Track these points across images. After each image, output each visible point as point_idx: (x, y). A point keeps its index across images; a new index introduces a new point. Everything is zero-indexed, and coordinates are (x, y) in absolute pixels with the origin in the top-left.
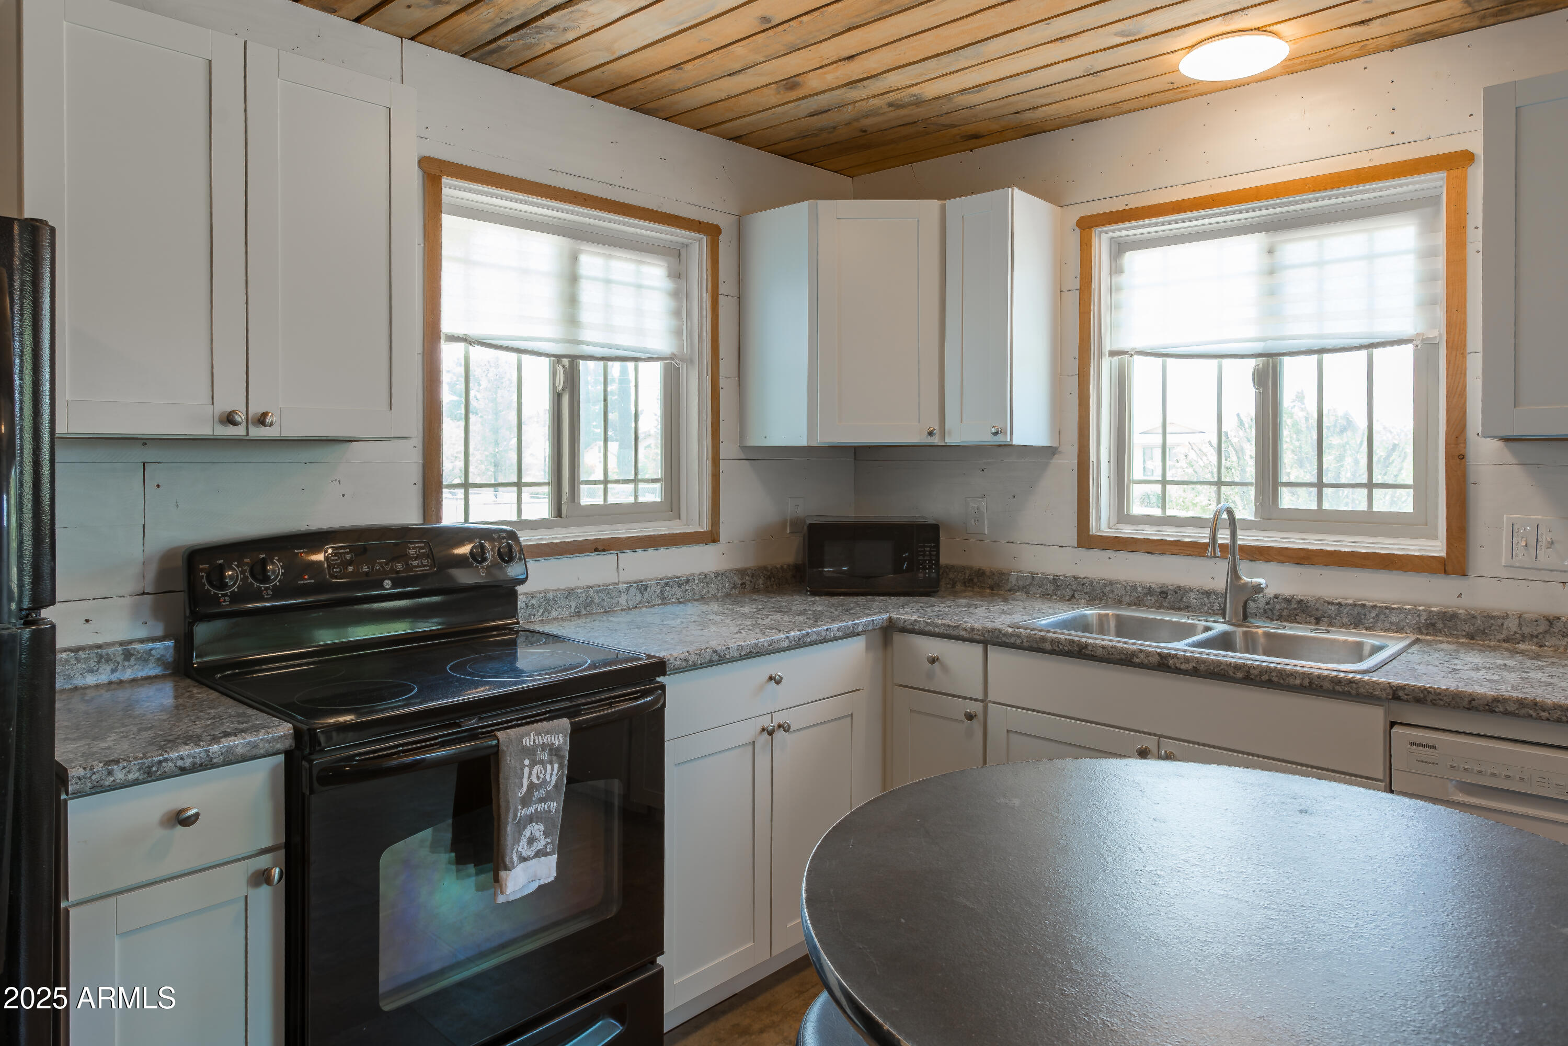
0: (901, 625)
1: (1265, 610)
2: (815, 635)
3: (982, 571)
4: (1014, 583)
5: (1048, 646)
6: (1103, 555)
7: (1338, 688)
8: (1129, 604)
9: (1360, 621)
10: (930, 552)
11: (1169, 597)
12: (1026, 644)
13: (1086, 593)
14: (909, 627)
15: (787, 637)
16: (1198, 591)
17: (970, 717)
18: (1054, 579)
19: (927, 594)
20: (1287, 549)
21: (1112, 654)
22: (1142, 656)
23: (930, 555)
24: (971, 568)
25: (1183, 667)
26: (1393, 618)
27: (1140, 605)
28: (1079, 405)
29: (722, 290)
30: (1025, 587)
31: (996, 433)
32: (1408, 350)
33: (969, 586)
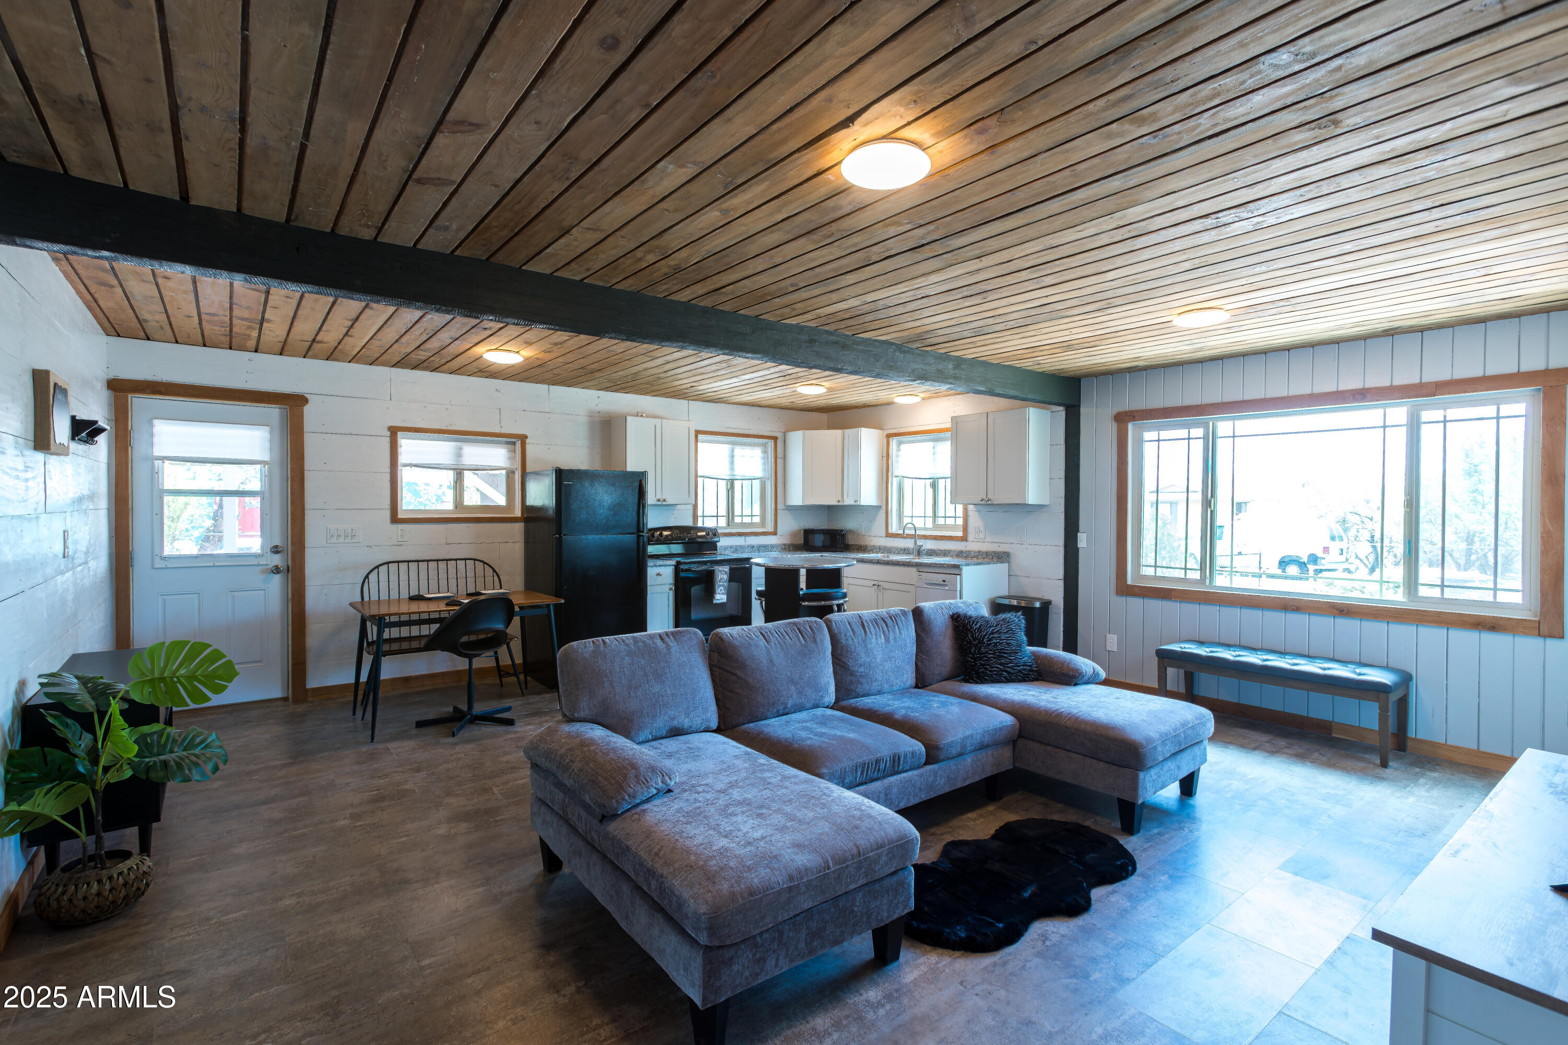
1: (926, 553)
3: (861, 546)
4: (869, 549)
6: (890, 539)
9: (945, 555)
18: (879, 547)
23: (841, 539)
24: (858, 545)
28: (885, 492)
29: (778, 456)
30: (874, 549)
31: (858, 502)
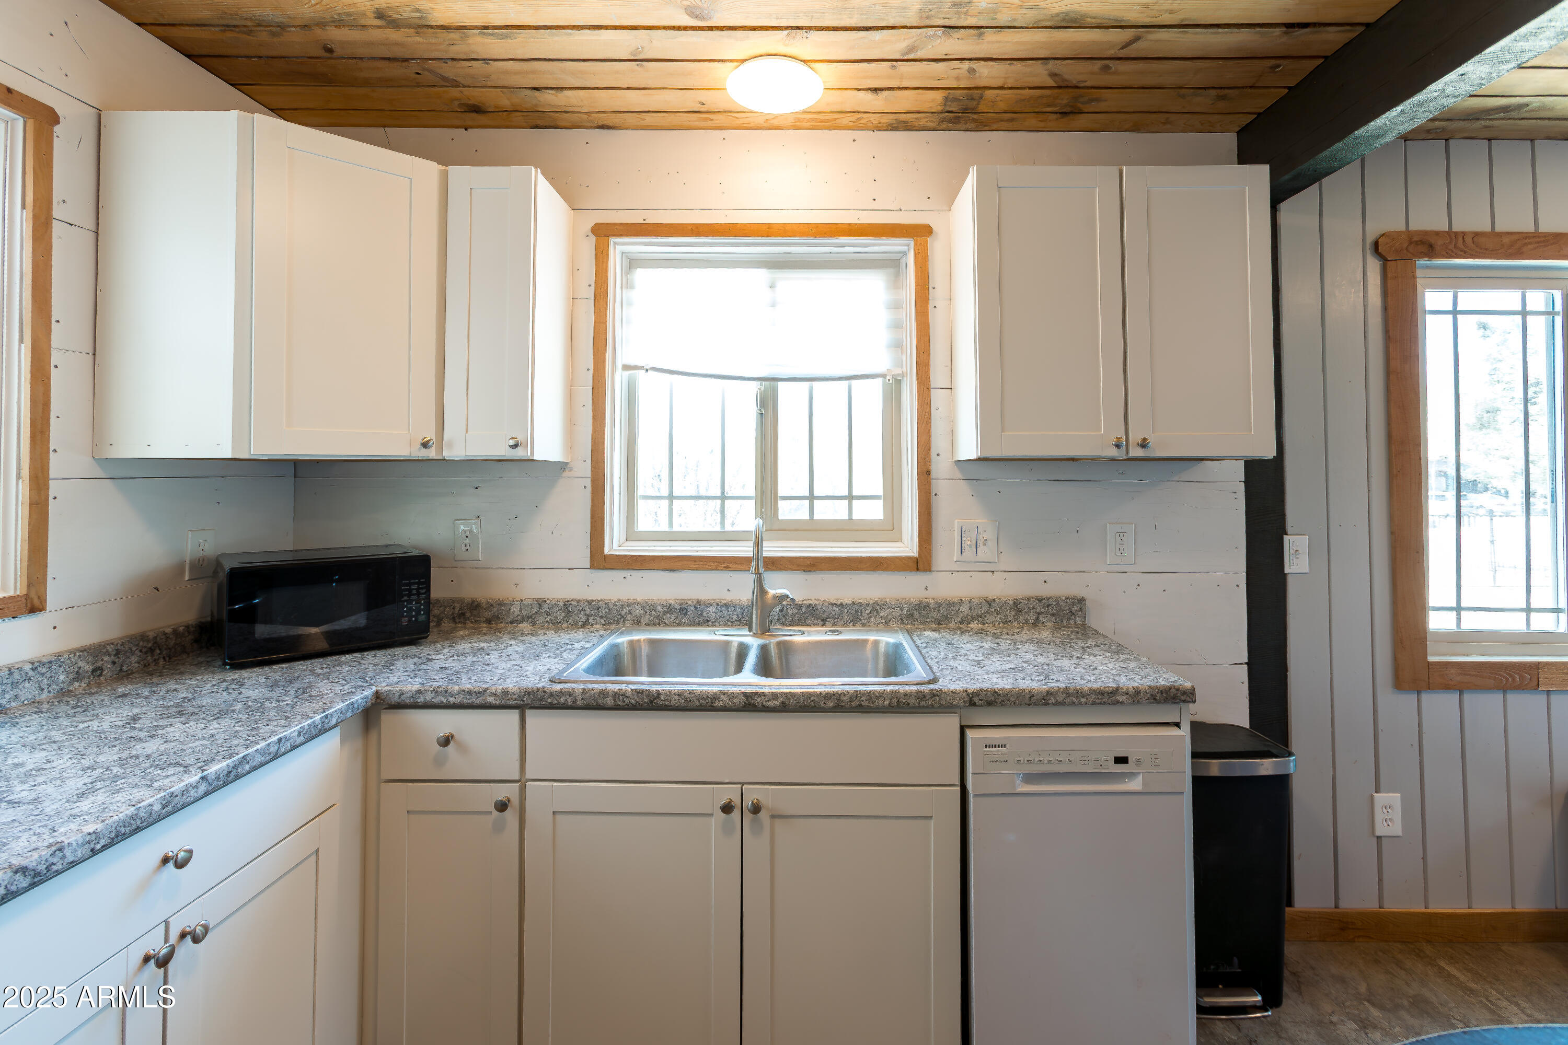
0: (395, 699)
1: (779, 617)
2: (258, 755)
3: (476, 603)
4: (517, 613)
5: (609, 702)
6: (618, 575)
7: (923, 703)
8: (648, 625)
9: (857, 618)
10: (417, 589)
11: (689, 613)
12: (580, 703)
13: (602, 617)
14: (407, 701)
15: (203, 778)
16: (717, 604)
17: (502, 806)
18: (565, 605)
19: (413, 642)
20: (796, 558)
21: (690, 701)
22: (725, 698)
23: (418, 594)
24: (461, 601)
25: (771, 704)
26: (883, 613)
27: (659, 624)
28: (593, 418)
30: (531, 617)
31: (516, 446)
32: (877, 383)
33: (459, 622)
